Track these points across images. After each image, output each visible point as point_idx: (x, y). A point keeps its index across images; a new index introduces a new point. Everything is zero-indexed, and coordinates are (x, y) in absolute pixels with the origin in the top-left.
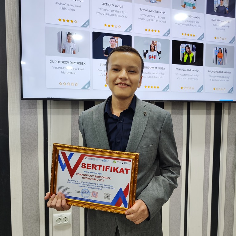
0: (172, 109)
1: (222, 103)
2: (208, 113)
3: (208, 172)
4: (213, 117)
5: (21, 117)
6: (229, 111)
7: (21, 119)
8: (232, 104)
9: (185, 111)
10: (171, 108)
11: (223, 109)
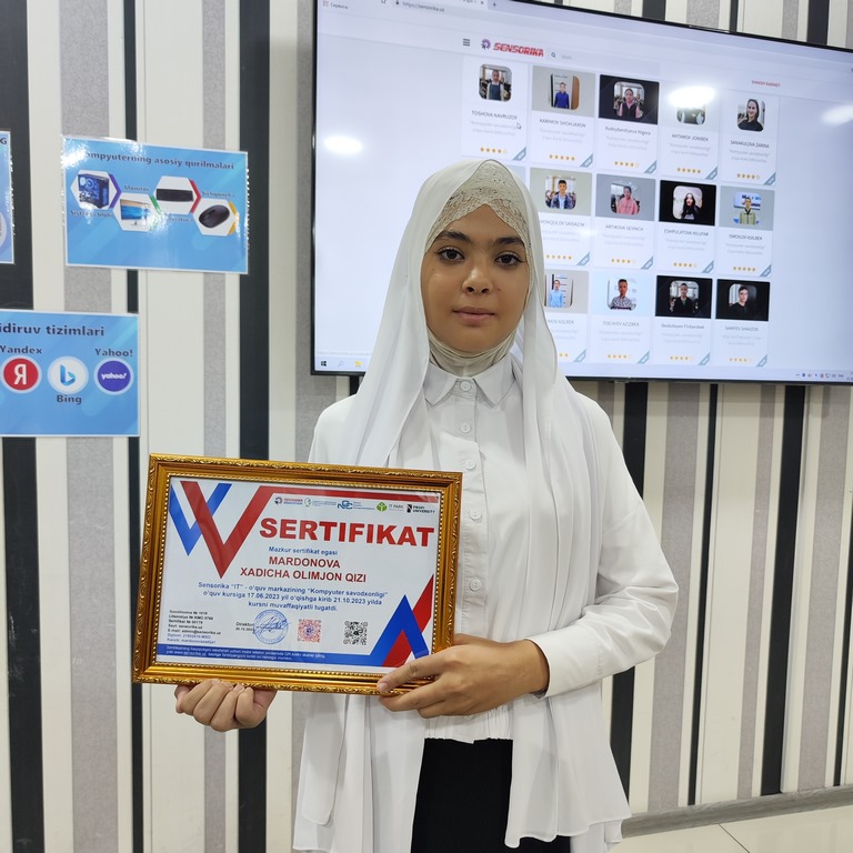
0: (669, 400)
1: (804, 387)
2: (766, 413)
3: (763, 571)
4: (778, 423)
5: (297, 416)
6: (824, 408)
7: (297, 421)
8: (833, 387)
9: (704, 406)
10: (666, 397)
11: (809, 402)
